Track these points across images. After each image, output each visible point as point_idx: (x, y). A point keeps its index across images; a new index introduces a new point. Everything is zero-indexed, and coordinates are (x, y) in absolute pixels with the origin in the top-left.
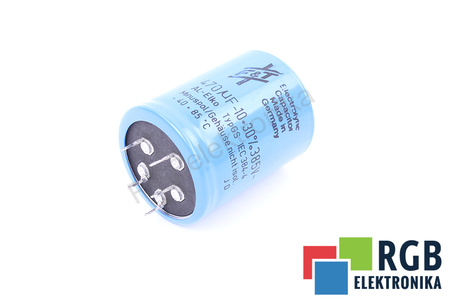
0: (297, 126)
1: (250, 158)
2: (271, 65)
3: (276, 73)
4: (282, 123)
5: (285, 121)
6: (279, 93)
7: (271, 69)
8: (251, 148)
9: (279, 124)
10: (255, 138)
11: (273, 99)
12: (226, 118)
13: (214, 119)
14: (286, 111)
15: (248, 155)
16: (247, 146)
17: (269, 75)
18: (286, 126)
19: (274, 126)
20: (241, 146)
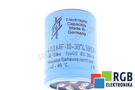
0: (86, 22)
1: (88, 52)
2: (56, 18)
3: (60, 19)
4: (81, 29)
5: (81, 27)
6: (69, 24)
7: (57, 19)
8: (84, 49)
9: (81, 31)
10: (81, 45)
11: (70, 28)
12: (68, 54)
13: (65, 60)
14: (77, 24)
15: (86, 52)
16: (83, 51)
17: (59, 22)
18: (83, 28)
19: (81, 34)
20: (81, 54)
